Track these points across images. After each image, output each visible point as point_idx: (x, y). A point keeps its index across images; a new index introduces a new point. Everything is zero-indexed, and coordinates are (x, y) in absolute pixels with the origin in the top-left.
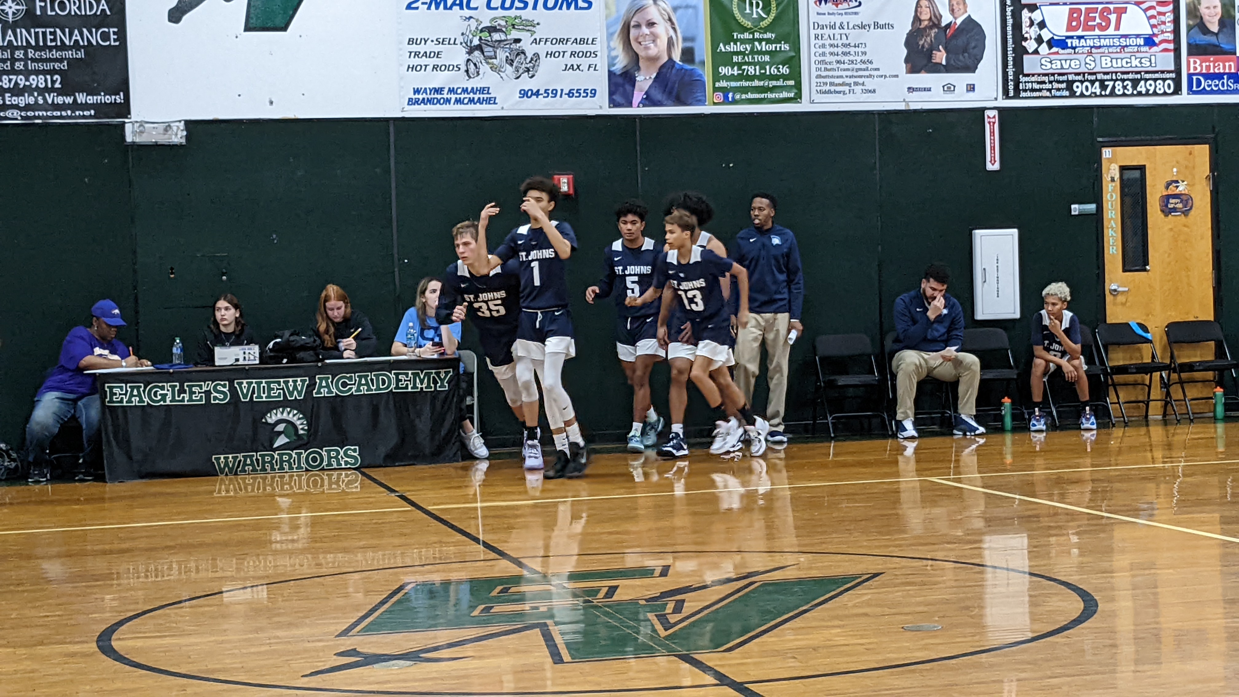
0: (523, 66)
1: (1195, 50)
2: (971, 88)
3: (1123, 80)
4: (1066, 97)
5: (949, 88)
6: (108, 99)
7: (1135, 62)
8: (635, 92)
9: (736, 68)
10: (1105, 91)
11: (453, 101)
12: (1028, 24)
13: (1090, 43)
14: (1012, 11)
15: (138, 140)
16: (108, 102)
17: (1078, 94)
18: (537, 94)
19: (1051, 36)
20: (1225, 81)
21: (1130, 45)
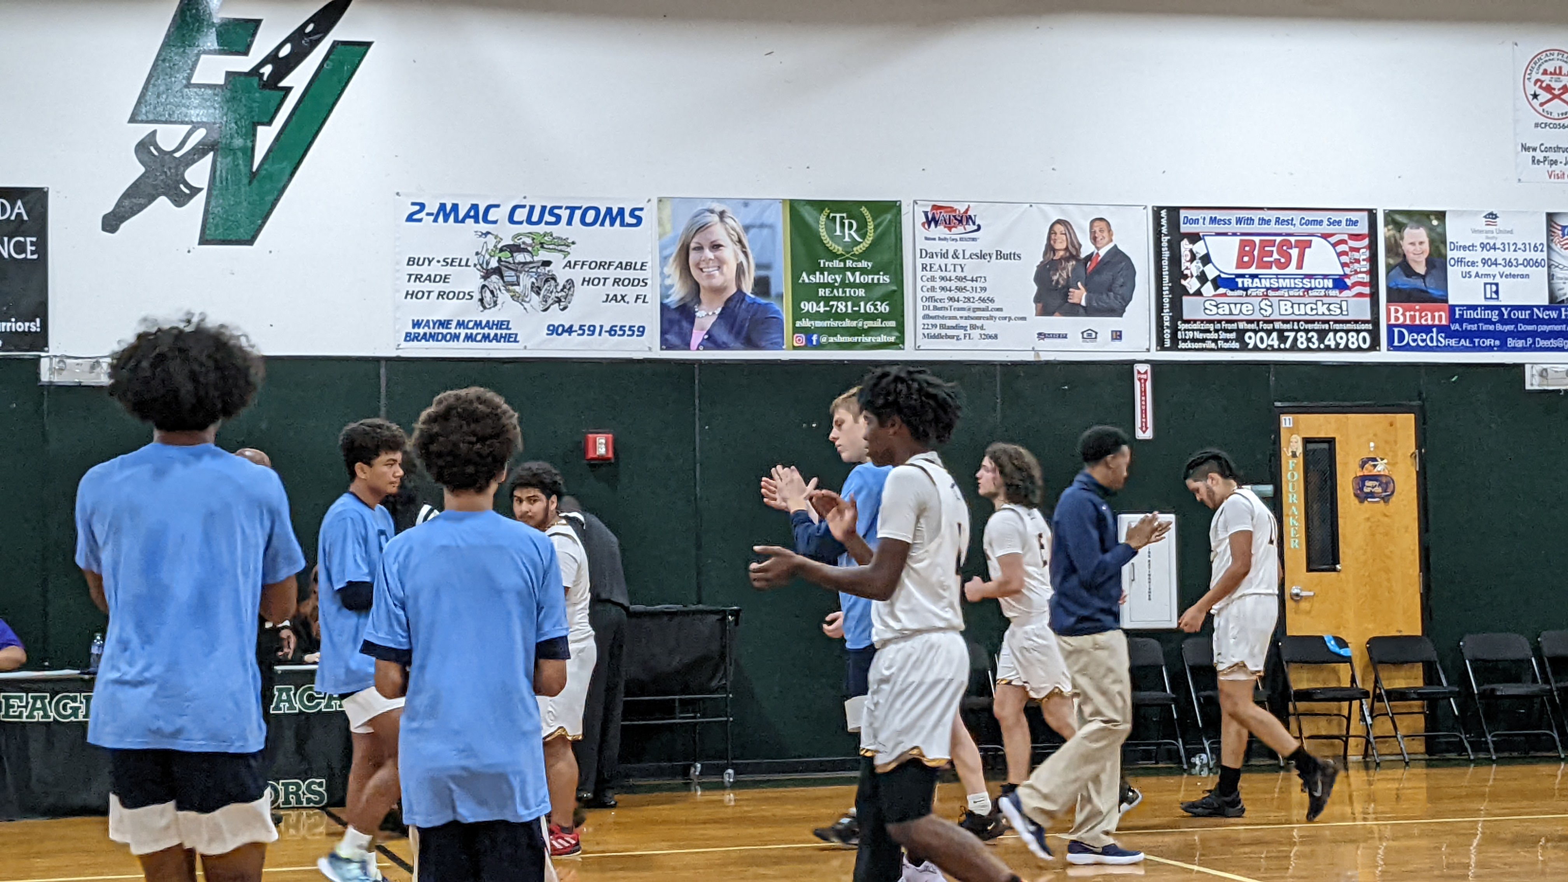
0: (553, 295)
1: (1395, 295)
2: (1117, 336)
3: (1307, 331)
4: (1235, 350)
5: (1090, 335)
6: (21, 327)
7: (1322, 309)
8: (694, 331)
9: (822, 304)
10: (1285, 343)
11: (462, 337)
12: (1188, 258)
13: (1266, 283)
14: (1169, 241)
15: (57, 379)
16: (19, 330)
17: (1250, 346)
18: (570, 330)
19: (1218, 273)
20: (1434, 335)
21: (1316, 288)
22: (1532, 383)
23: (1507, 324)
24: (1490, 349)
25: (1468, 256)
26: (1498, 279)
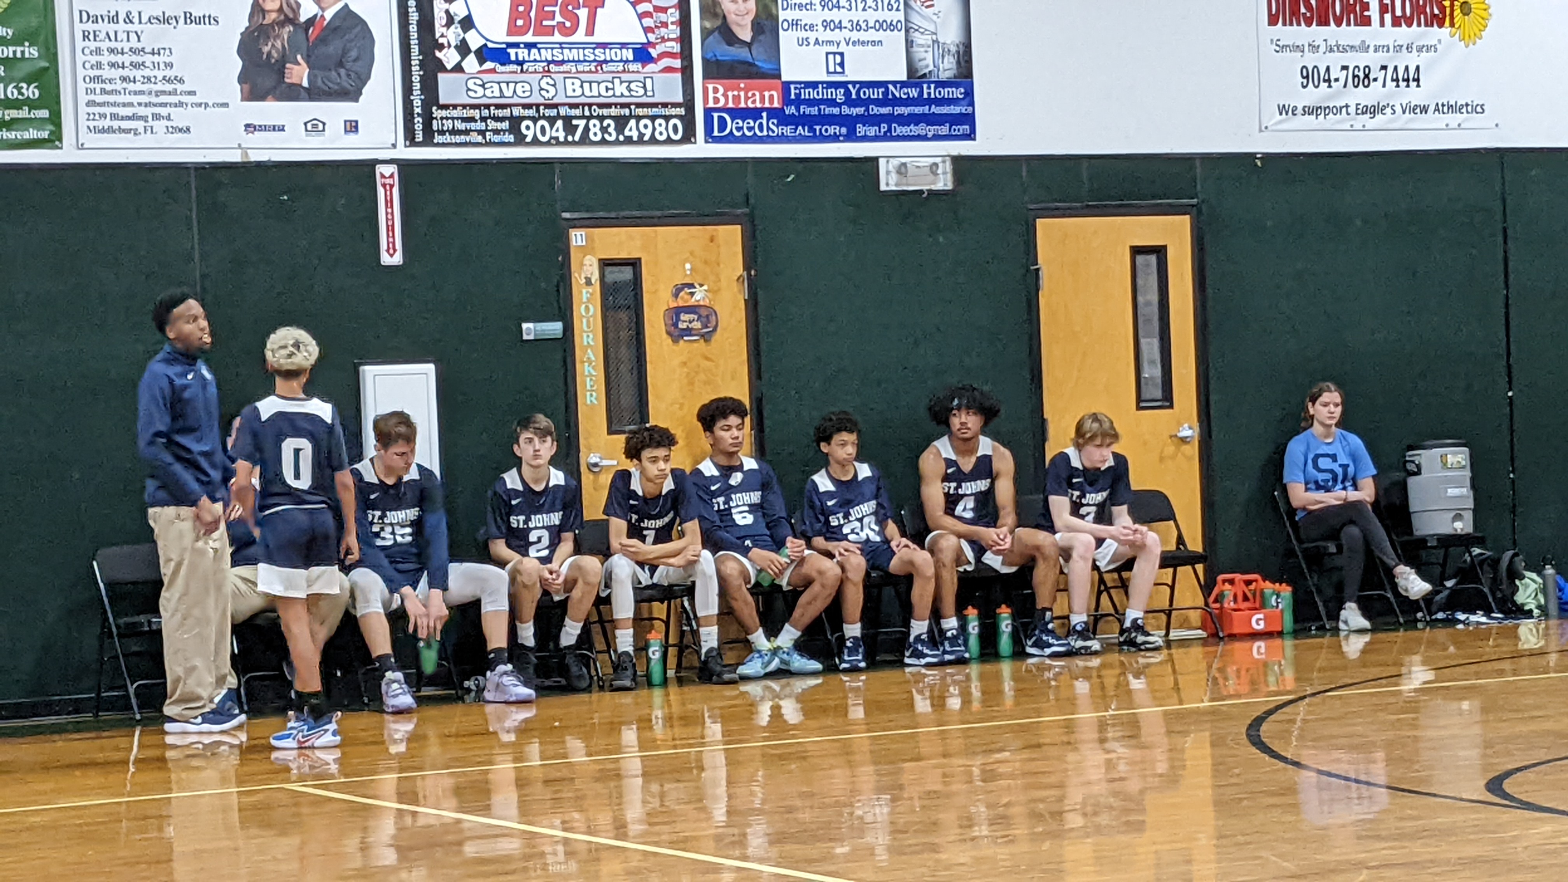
1: (714, 70)
2: (352, 127)
3: (602, 118)
4: (509, 144)
5: (315, 127)
7: (620, 89)
10: (573, 135)
12: (444, 22)
13: (547, 55)
17: (528, 139)
19: (483, 42)
20: (764, 122)
21: (612, 61)
22: (888, 182)
23: (855, 106)
24: (835, 138)
25: (806, 17)
26: (843, 48)
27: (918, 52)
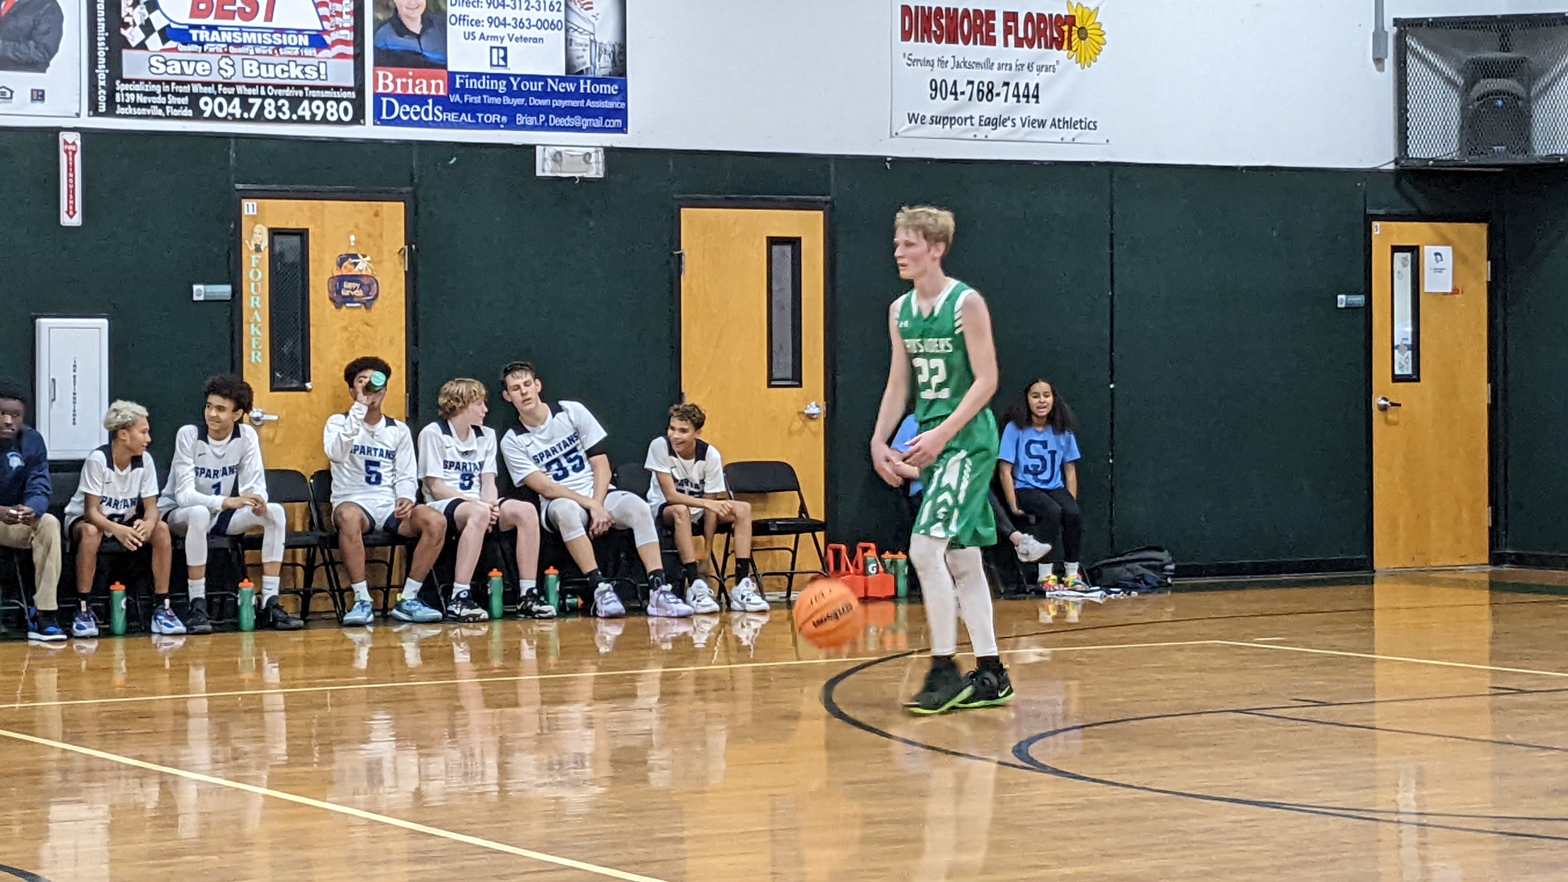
1: (384, 58)
2: (39, 96)
3: (276, 98)
4: (187, 118)
5: (3, 95)
7: (295, 71)
10: (249, 113)
13: (227, 37)
17: (206, 115)
19: (167, 22)
20: (430, 108)
21: (288, 45)
22: (544, 168)
23: (516, 97)
24: (496, 126)
25: (473, 13)
26: (506, 43)
27: (577, 50)
